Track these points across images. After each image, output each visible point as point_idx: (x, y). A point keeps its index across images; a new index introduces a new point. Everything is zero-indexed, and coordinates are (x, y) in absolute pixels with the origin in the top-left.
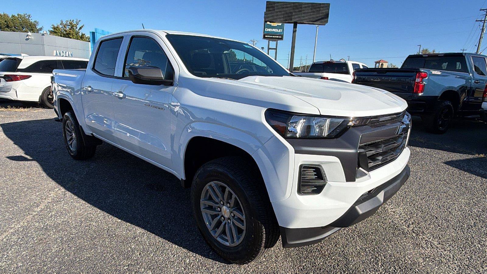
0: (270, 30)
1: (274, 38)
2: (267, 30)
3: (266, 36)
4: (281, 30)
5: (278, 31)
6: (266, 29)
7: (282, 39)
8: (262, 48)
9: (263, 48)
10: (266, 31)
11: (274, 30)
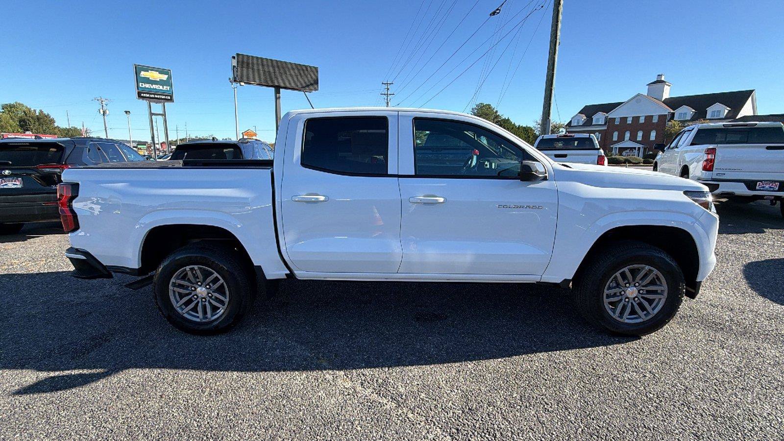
0: (147, 86)
1: (157, 98)
2: (142, 85)
3: (142, 95)
4: (168, 87)
5: (163, 88)
6: (140, 84)
7: (171, 100)
8: (126, 112)
9: (129, 112)
10: (140, 86)
11: (154, 86)
